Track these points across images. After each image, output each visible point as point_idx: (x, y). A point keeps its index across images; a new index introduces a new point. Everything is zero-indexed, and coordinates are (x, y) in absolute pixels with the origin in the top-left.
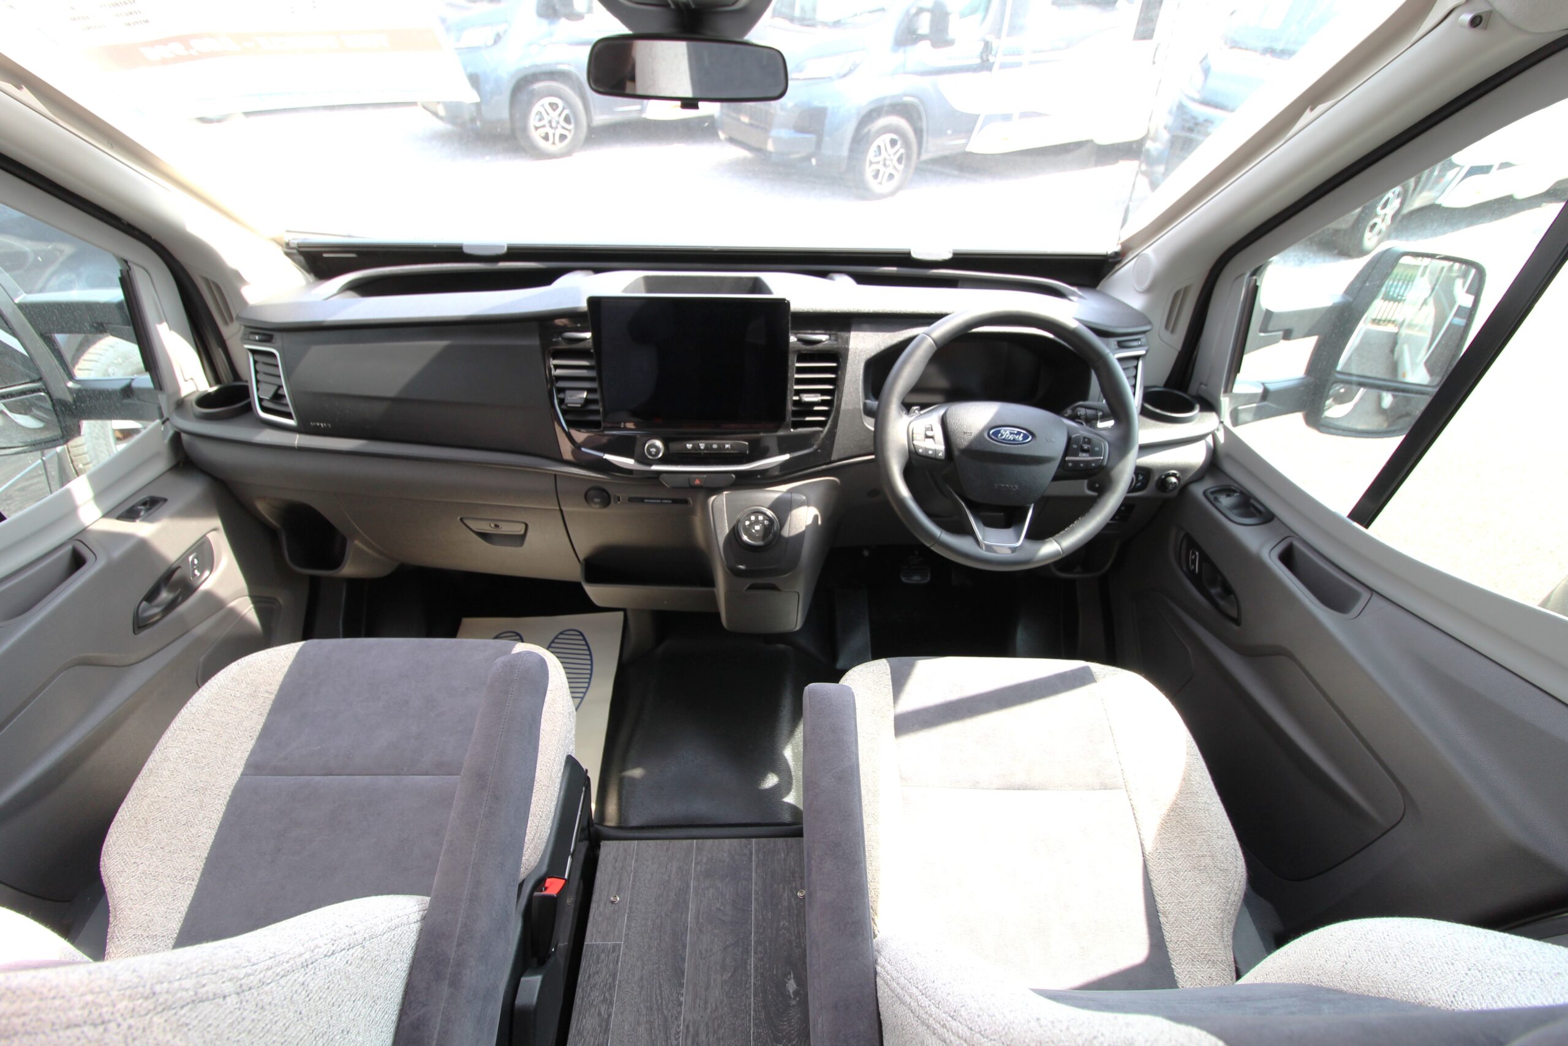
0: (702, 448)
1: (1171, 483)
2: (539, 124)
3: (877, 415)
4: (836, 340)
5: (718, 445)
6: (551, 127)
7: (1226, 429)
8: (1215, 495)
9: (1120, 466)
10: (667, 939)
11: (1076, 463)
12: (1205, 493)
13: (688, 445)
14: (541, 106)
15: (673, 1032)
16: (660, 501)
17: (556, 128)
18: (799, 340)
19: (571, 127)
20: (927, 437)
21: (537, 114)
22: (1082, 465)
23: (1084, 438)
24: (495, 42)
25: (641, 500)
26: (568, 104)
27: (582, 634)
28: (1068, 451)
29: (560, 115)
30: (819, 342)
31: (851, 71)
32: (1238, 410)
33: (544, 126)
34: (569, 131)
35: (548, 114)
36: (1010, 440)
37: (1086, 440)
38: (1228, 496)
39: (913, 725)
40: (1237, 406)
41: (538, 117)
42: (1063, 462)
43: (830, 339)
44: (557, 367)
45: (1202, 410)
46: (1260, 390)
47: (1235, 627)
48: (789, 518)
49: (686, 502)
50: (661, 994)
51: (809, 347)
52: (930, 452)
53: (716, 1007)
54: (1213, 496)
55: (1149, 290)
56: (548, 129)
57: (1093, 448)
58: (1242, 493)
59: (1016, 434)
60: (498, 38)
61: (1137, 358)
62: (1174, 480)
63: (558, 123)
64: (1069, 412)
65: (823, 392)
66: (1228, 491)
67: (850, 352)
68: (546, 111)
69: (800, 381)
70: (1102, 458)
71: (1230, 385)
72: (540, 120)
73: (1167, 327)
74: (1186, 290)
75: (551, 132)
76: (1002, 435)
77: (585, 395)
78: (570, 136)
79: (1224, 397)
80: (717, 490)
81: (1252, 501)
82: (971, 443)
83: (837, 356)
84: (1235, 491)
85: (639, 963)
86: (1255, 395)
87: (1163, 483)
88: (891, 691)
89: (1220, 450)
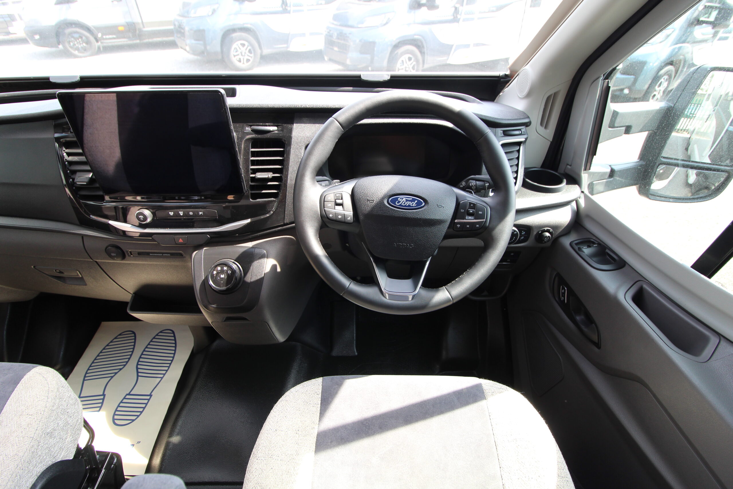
0: (182, 215)
1: (546, 237)
2: (236, 54)
4: (282, 130)
5: (193, 212)
6: (242, 55)
7: (586, 197)
8: (579, 246)
9: (500, 227)
11: (463, 224)
12: (571, 244)
13: (170, 213)
14: (236, 45)
16: (161, 255)
17: (244, 56)
18: (253, 130)
19: (252, 55)
20: (337, 204)
21: (234, 49)
22: (468, 226)
23: (470, 203)
24: (213, 13)
25: (148, 254)
26: (250, 44)
27: (173, 333)
28: (456, 214)
29: (246, 49)
30: (269, 132)
31: (387, 23)
32: (594, 183)
33: (238, 55)
34: (251, 57)
35: (240, 49)
36: (405, 206)
37: (472, 205)
38: (589, 246)
39: (331, 442)
40: (592, 181)
41: (235, 51)
42: (452, 223)
43: (278, 130)
44: (69, 154)
45: (568, 183)
46: (609, 170)
47: (596, 349)
48: (251, 268)
49: (181, 255)
51: (261, 136)
52: (340, 217)
54: (577, 246)
55: (528, 95)
56: (240, 56)
57: (477, 211)
58: (599, 244)
59: (411, 201)
60: (214, 11)
61: (519, 144)
62: (547, 234)
63: (245, 53)
64: (464, 183)
65: (274, 171)
66: (589, 243)
67: (293, 140)
68: (239, 47)
69: (254, 163)
70: (485, 220)
71: (589, 164)
73: (541, 124)
74: (555, 94)
75: (242, 58)
76: (399, 202)
77: (90, 175)
78: (251, 60)
79: (584, 173)
80: (199, 247)
81: (607, 251)
82: (373, 208)
83: (283, 143)
84: (594, 243)
86: (605, 173)
87: (540, 237)
88: (319, 409)
89: (581, 211)
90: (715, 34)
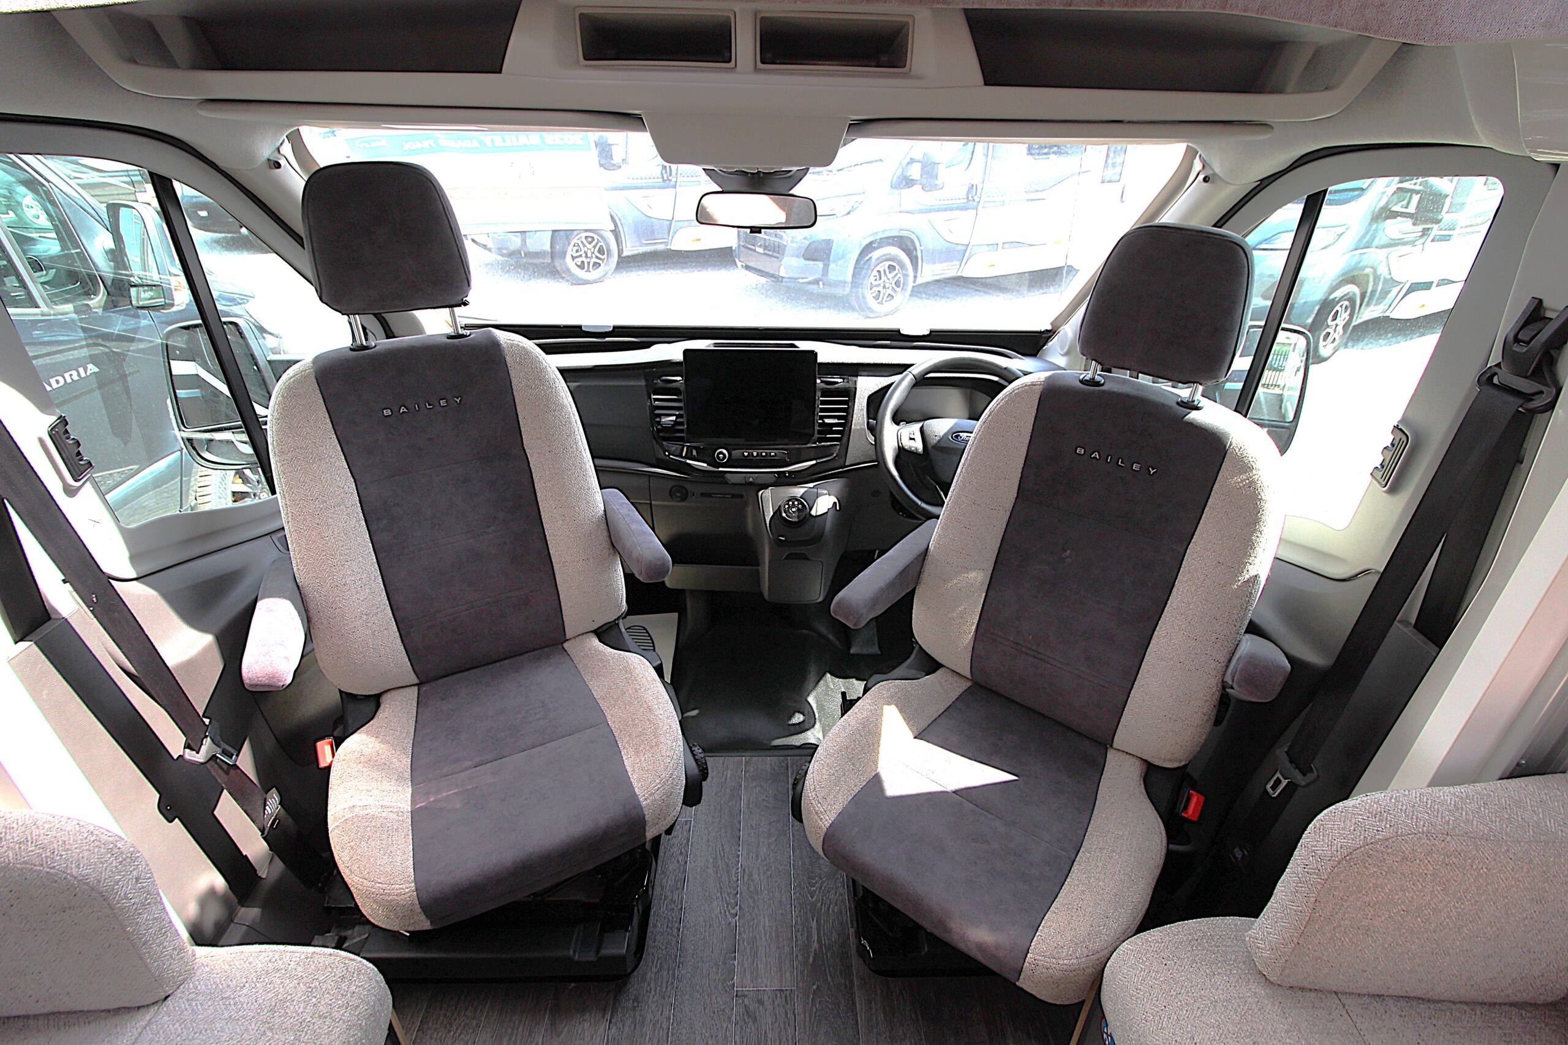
0: (755, 454)
2: (576, 255)
3: (875, 429)
4: (848, 382)
5: (766, 453)
6: (586, 257)
10: (726, 817)
13: (744, 453)
14: (578, 239)
15: (733, 872)
16: (723, 496)
17: (591, 258)
18: (822, 382)
19: (604, 257)
20: (911, 439)
21: (574, 246)
25: (709, 495)
26: (602, 238)
27: (645, 629)
29: (595, 247)
30: (836, 383)
31: (853, 210)
33: (580, 256)
34: (603, 260)
35: (584, 246)
41: (575, 249)
43: (843, 382)
44: (656, 400)
48: (815, 504)
49: (741, 496)
50: (723, 850)
51: (829, 387)
52: (913, 448)
53: (765, 858)
55: (1068, 353)
56: (583, 259)
63: (593, 253)
65: (840, 417)
67: (857, 391)
68: (583, 244)
69: (822, 410)
72: (577, 251)
75: (586, 261)
76: (961, 437)
77: (674, 418)
78: (602, 264)
80: (768, 485)
82: (940, 441)
83: (850, 394)
85: (706, 832)
90: (1425, 232)
